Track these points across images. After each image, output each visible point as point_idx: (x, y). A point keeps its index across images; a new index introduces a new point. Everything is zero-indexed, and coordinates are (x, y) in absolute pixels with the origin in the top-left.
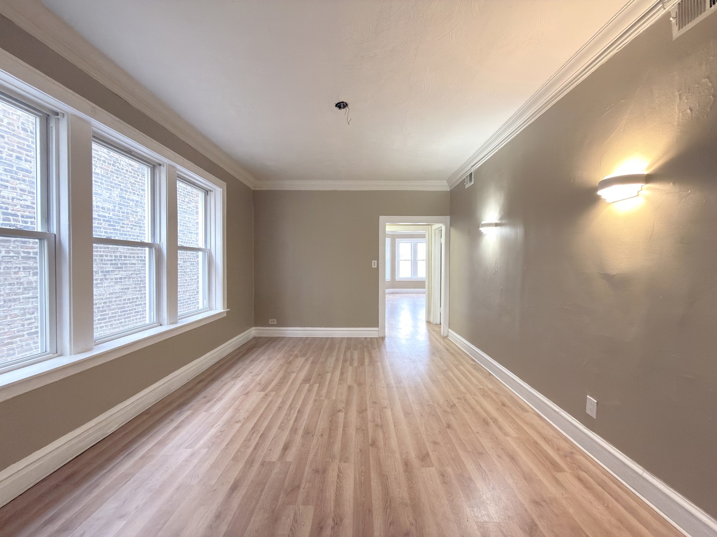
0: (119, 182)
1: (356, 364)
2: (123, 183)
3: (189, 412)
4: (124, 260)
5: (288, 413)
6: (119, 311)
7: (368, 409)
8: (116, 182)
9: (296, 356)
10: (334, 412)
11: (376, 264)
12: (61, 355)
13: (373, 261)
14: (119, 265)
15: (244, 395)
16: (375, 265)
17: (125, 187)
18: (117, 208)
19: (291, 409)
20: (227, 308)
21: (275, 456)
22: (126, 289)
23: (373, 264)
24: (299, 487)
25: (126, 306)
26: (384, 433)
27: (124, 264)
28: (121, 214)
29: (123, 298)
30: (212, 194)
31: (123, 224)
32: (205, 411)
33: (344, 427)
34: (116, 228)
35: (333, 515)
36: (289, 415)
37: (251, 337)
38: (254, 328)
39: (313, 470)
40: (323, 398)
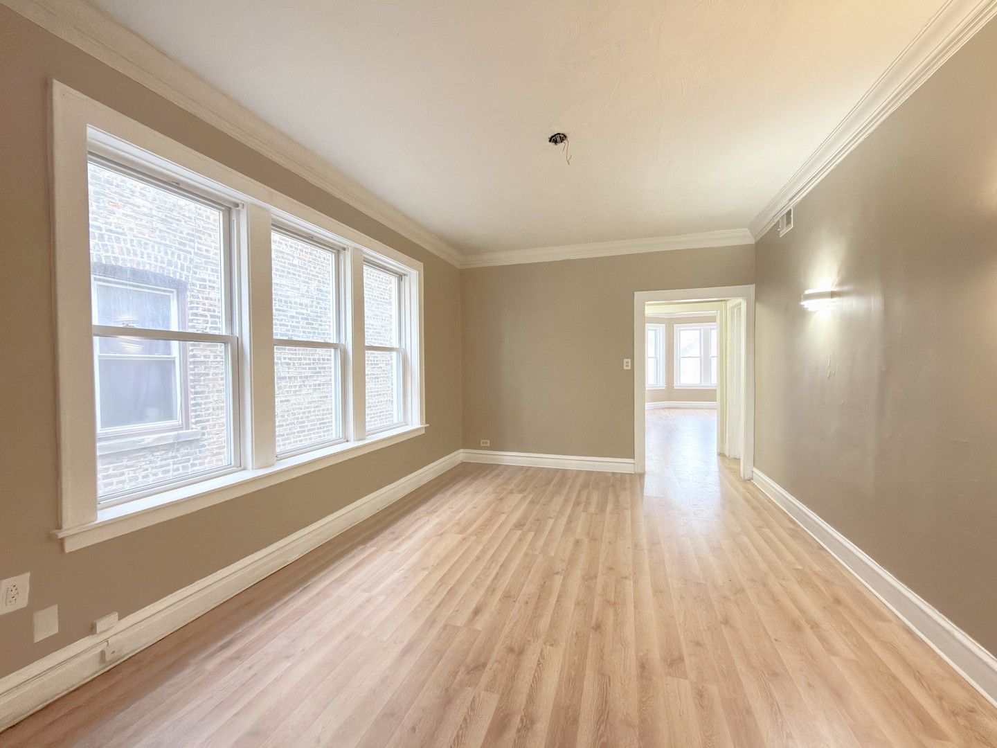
0: (317, 272)
1: (592, 509)
2: (320, 273)
3: (373, 549)
4: (323, 364)
5: (488, 566)
6: (318, 423)
7: (599, 577)
8: (314, 273)
9: (511, 492)
10: (549, 574)
11: (630, 364)
12: (245, 469)
13: (625, 360)
14: (318, 370)
15: (438, 535)
16: (627, 366)
17: (322, 278)
18: (315, 303)
19: (492, 562)
20: (426, 423)
21: (461, 621)
22: (324, 397)
23: (625, 364)
24: (484, 665)
25: (325, 417)
26: (616, 614)
27: (322, 368)
28: (319, 310)
29: (322, 408)
30: (407, 278)
31: (321, 321)
32: (390, 551)
33: (559, 596)
34: (314, 326)
35: (523, 714)
36: (489, 568)
37: (459, 461)
38: (461, 450)
39: (506, 648)
40: (537, 553)
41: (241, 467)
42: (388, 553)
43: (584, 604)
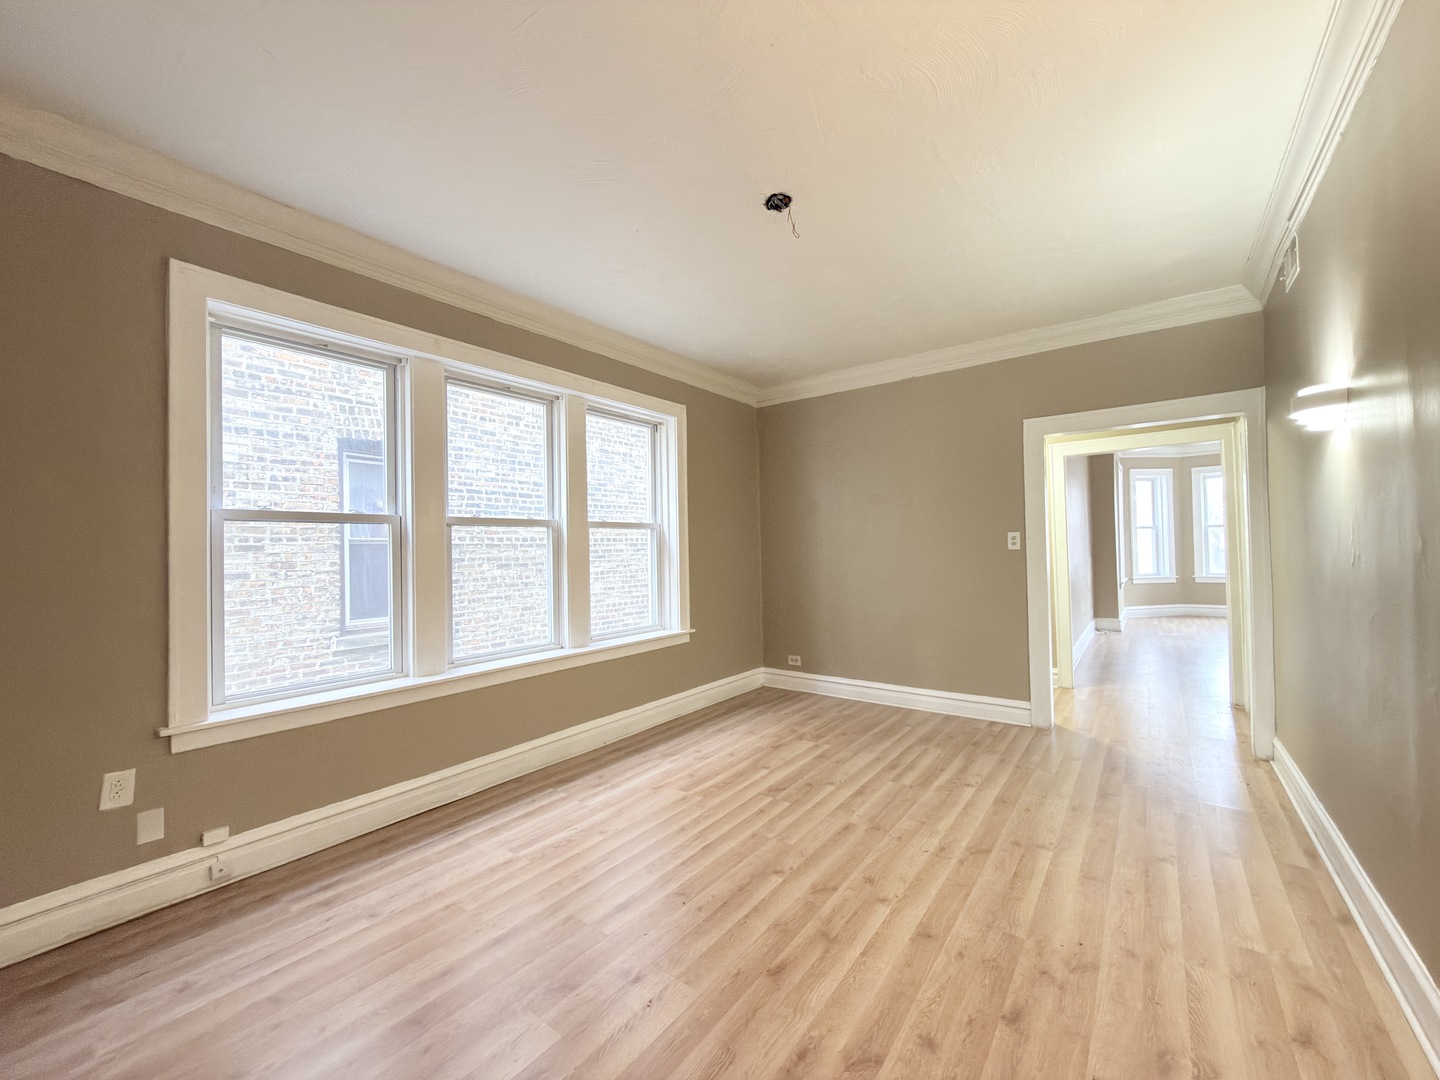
0: (600, 428)
1: (909, 778)
2: (604, 429)
3: (563, 795)
4: (607, 545)
5: (686, 844)
6: (601, 622)
7: (840, 890)
8: (596, 430)
10: (770, 869)
11: (1018, 541)
12: (407, 676)
13: (1010, 535)
14: (601, 554)
15: (654, 789)
16: (1014, 544)
17: (607, 435)
18: (597, 468)
20: (691, 628)
22: (609, 589)
23: (1010, 541)
25: (610, 614)
27: (606, 551)
28: (602, 477)
29: (606, 603)
30: (664, 428)
31: (605, 490)
32: (580, 800)
33: (755, 909)
34: (596, 497)
36: (687, 847)
37: (757, 685)
38: (762, 669)
40: (771, 836)
41: (402, 672)
42: (577, 802)
43: (783, 930)
